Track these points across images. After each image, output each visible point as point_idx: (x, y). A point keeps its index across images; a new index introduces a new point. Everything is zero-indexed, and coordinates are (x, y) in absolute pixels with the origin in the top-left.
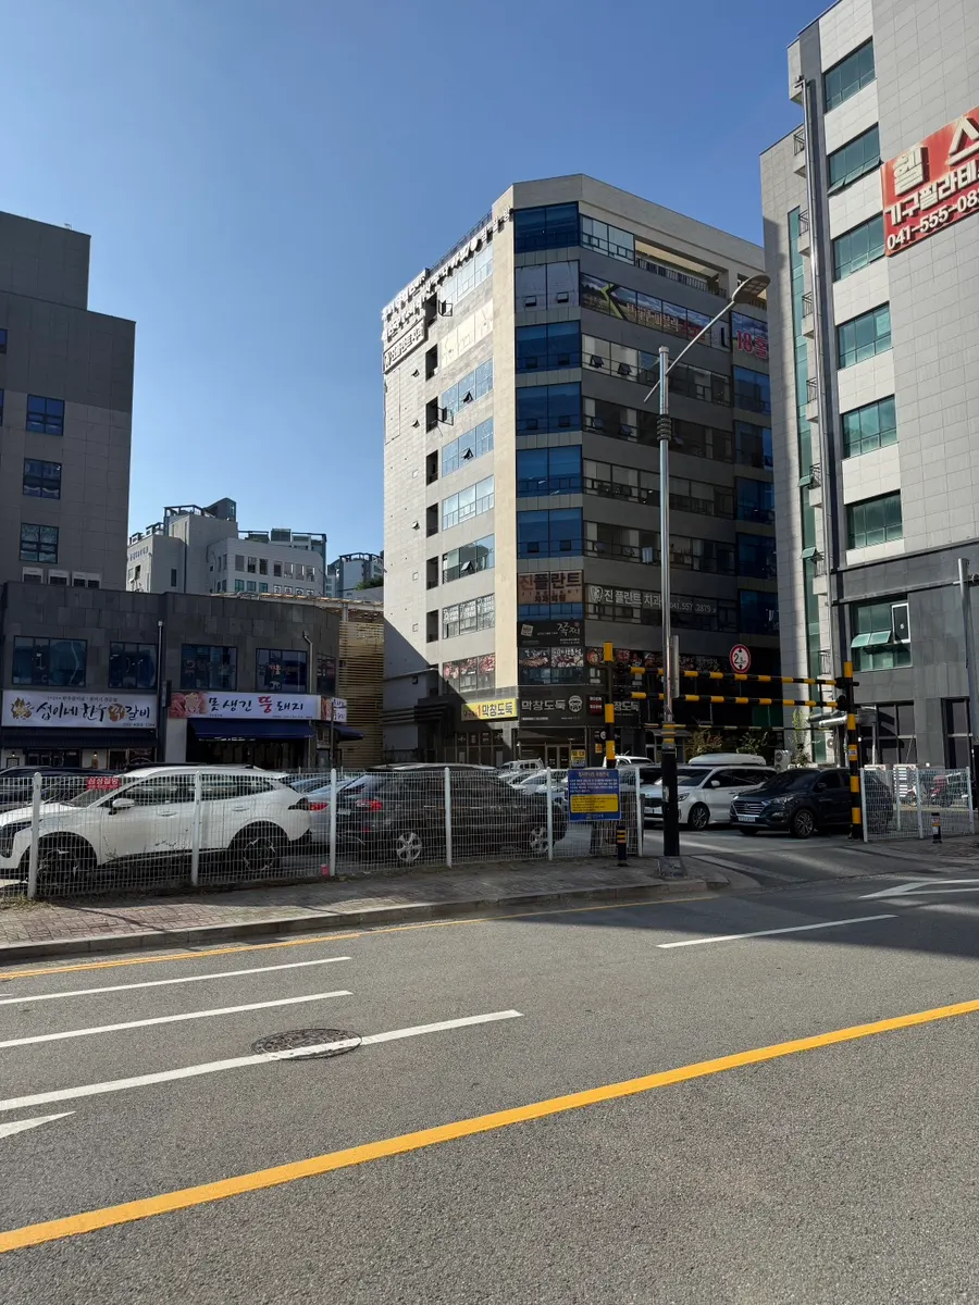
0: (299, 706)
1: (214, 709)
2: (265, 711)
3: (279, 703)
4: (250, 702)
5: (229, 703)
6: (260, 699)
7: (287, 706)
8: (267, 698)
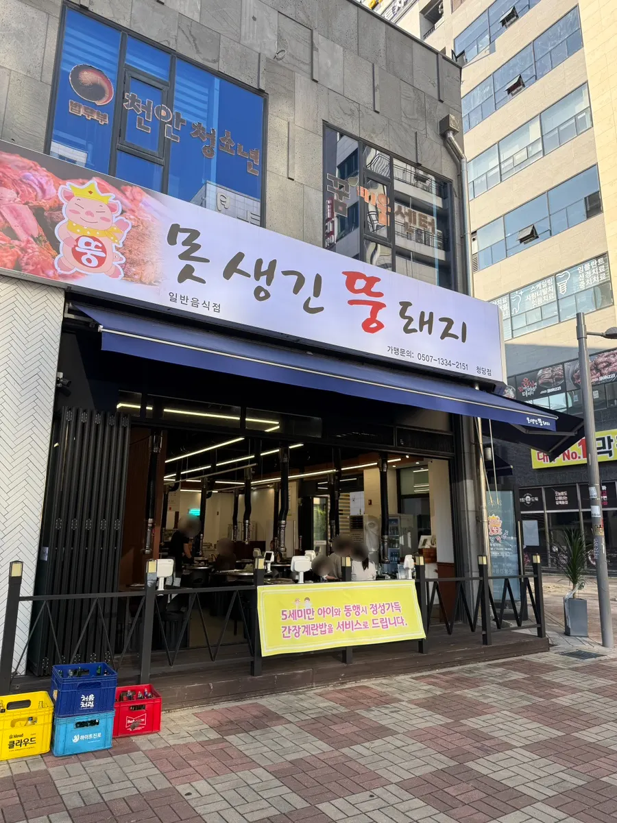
0: (456, 330)
1: (186, 274)
2: (366, 326)
3: (405, 305)
4: (318, 279)
5: (247, 265)
6: (352, 278)
7: (426, 322)
8: (372, 281)
